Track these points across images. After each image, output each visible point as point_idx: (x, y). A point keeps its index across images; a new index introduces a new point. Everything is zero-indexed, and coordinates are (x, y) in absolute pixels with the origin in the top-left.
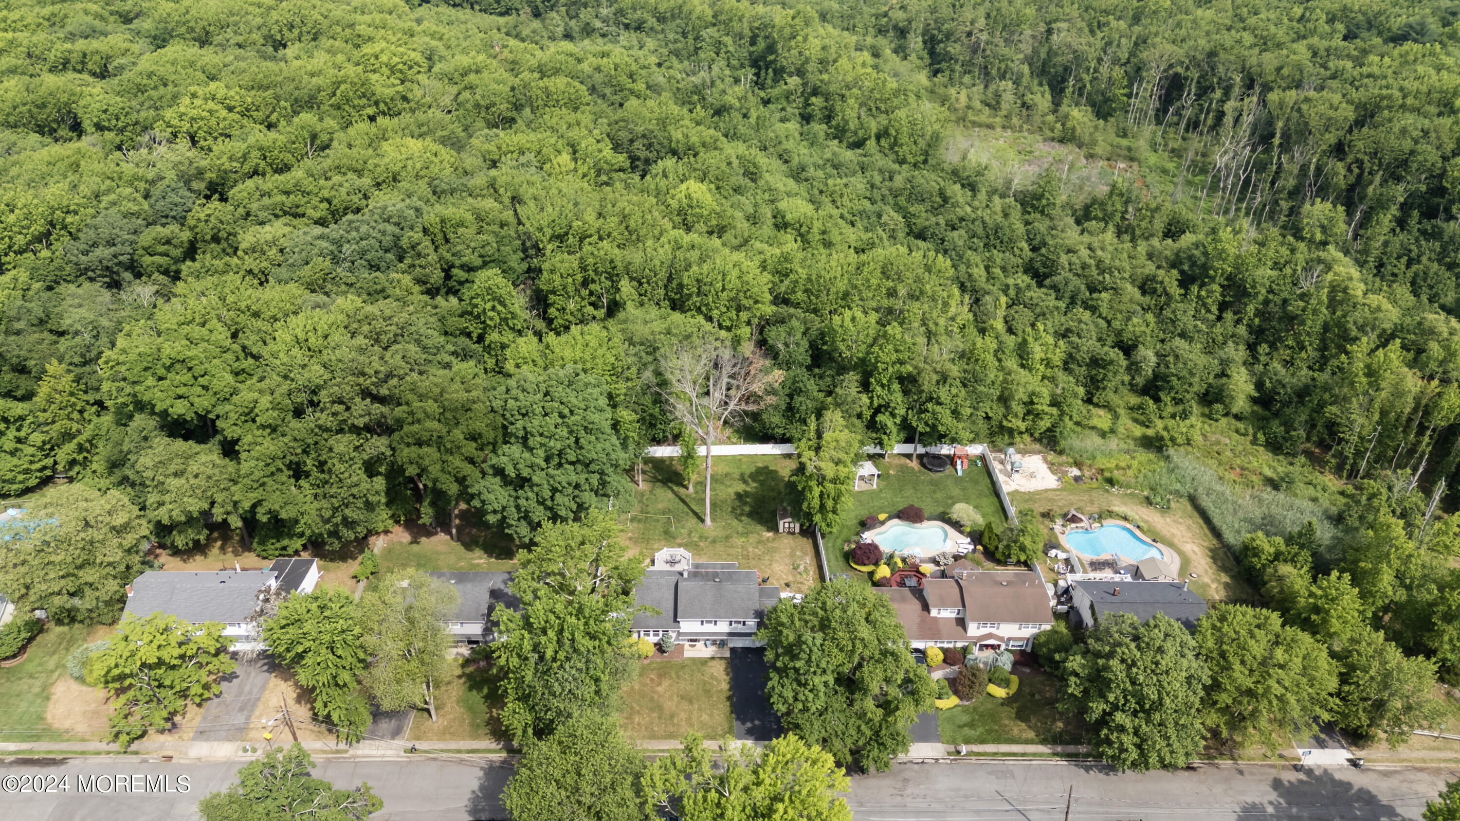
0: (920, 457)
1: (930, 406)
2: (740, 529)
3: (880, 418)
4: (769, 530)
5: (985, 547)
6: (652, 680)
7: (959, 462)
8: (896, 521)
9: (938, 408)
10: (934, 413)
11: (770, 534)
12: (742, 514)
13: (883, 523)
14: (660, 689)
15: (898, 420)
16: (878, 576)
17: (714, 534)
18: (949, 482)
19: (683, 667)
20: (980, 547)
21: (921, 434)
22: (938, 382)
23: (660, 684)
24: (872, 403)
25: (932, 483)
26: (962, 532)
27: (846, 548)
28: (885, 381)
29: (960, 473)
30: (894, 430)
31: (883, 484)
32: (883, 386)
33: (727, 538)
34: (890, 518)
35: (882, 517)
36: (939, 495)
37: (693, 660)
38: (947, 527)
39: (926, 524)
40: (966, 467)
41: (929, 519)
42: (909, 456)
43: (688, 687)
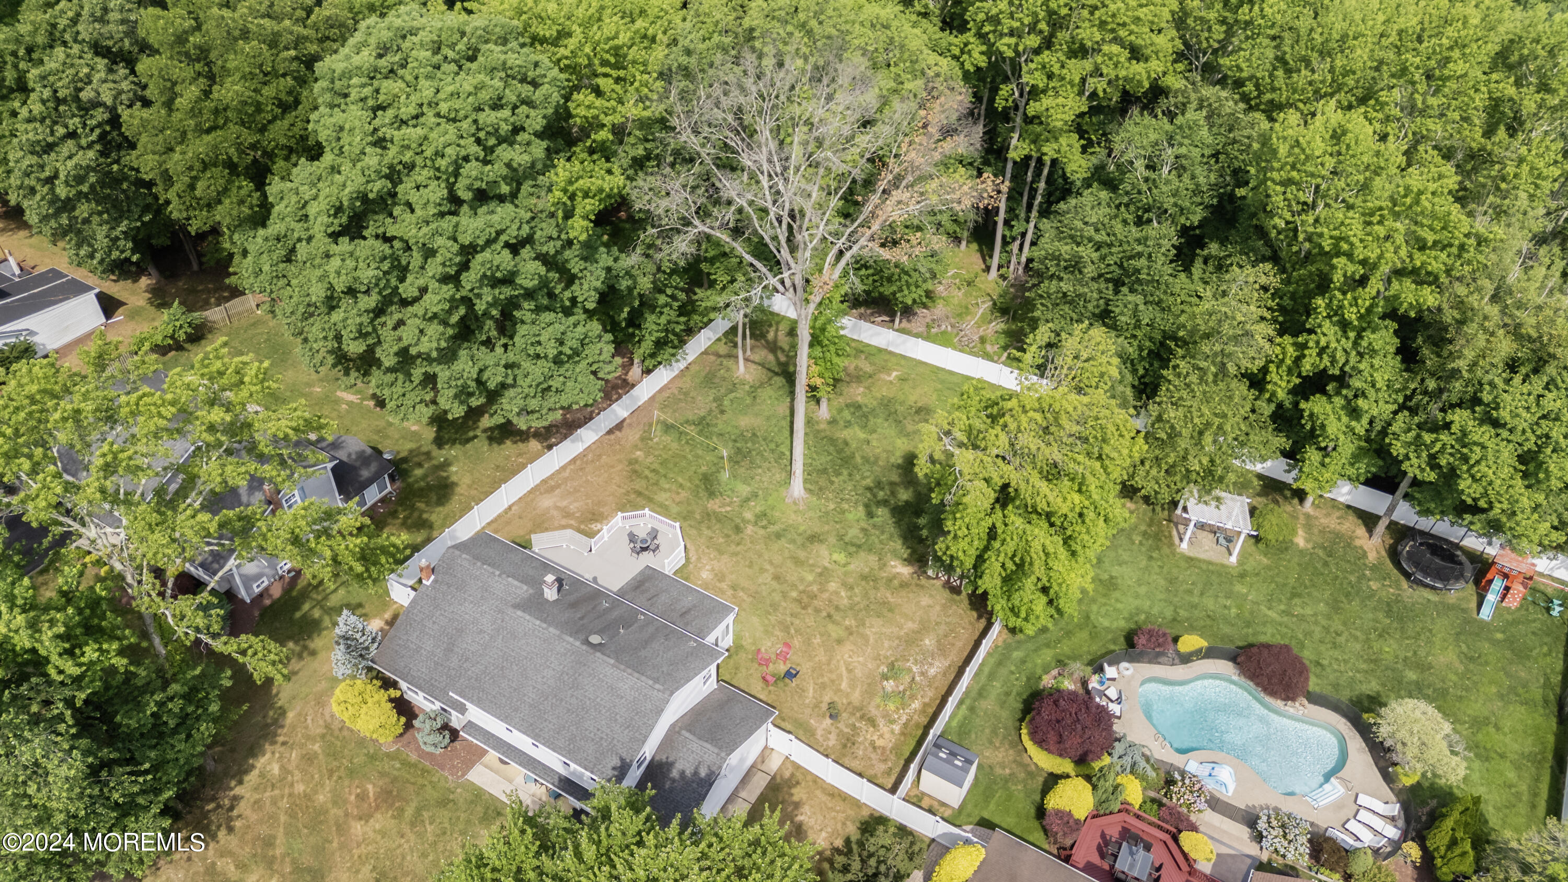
0: (1400, 533)
1: (1459, 417)
2: (853, 533)
3: (1316, 406)
4: (908, 561)
5: (1428, 857)
6: (362, 797)
7: (1498, 584)
8: (1225, 667)
9: (1482, 434)
10: (1463, 438)
11: (905, 571)
12: (885, 503)
13: (1186, 659)
14: (357, 828)
15: (1360, 428)
16: (1056, 801)
17: (793, 518)
18: (1441, 626)
19: (444, 803)
20: (1413, 850)
21: (1415, 482)
22: (1512, 366)
23: (365, 817)
24: (1298, 360)
25: (1390, 608)
26: (1389, 778)
27: (1047, 681)
28: (1351, 315)
29: (1486, 613)
30: (1347, 448)
31: (1260, 559)
32: (1344, 325)
33: (814, 538)
34: (1210, 653)
35: (1190, 642)
36: (1389, 648)
37: (478, 795)
38: (1356, 743)
39: (1301, 708)
40: (1513, 602)
41: (1316, 699)
42: (1369, 520)
43: (412, 860)
